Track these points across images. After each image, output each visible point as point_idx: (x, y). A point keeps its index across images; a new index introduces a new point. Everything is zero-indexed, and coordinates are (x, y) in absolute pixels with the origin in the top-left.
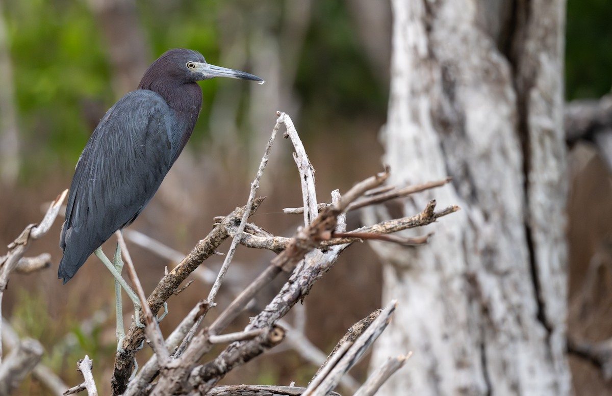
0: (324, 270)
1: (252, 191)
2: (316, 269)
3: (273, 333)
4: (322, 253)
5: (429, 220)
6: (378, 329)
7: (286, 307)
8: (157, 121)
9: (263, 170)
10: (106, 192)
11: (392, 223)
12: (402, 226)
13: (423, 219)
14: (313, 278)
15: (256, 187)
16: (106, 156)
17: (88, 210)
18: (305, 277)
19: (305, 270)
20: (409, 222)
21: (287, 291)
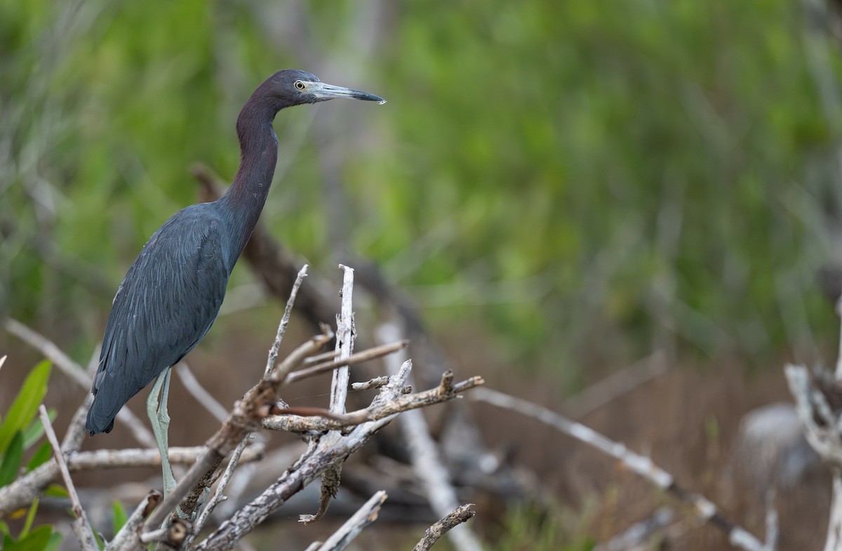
0: (339, 456)
1: (269, 361)
2: (328, 455)
3: (173, 530)
4: (340, 436)
5: (448, 395)
6: (356, 527)
7: (279, 500)
8: (212, 243)
9: (281, 334)
10: (149, 331)
11: (407, 399)
12: (419, 403)
13: (441, 394)
14: (321, 465)
15: (274, 355)
16: (149, 287)
17: (127, 351)
18: (310, 465)
19: (313, 457)
20: (426, 398)
21: (284, 481)
